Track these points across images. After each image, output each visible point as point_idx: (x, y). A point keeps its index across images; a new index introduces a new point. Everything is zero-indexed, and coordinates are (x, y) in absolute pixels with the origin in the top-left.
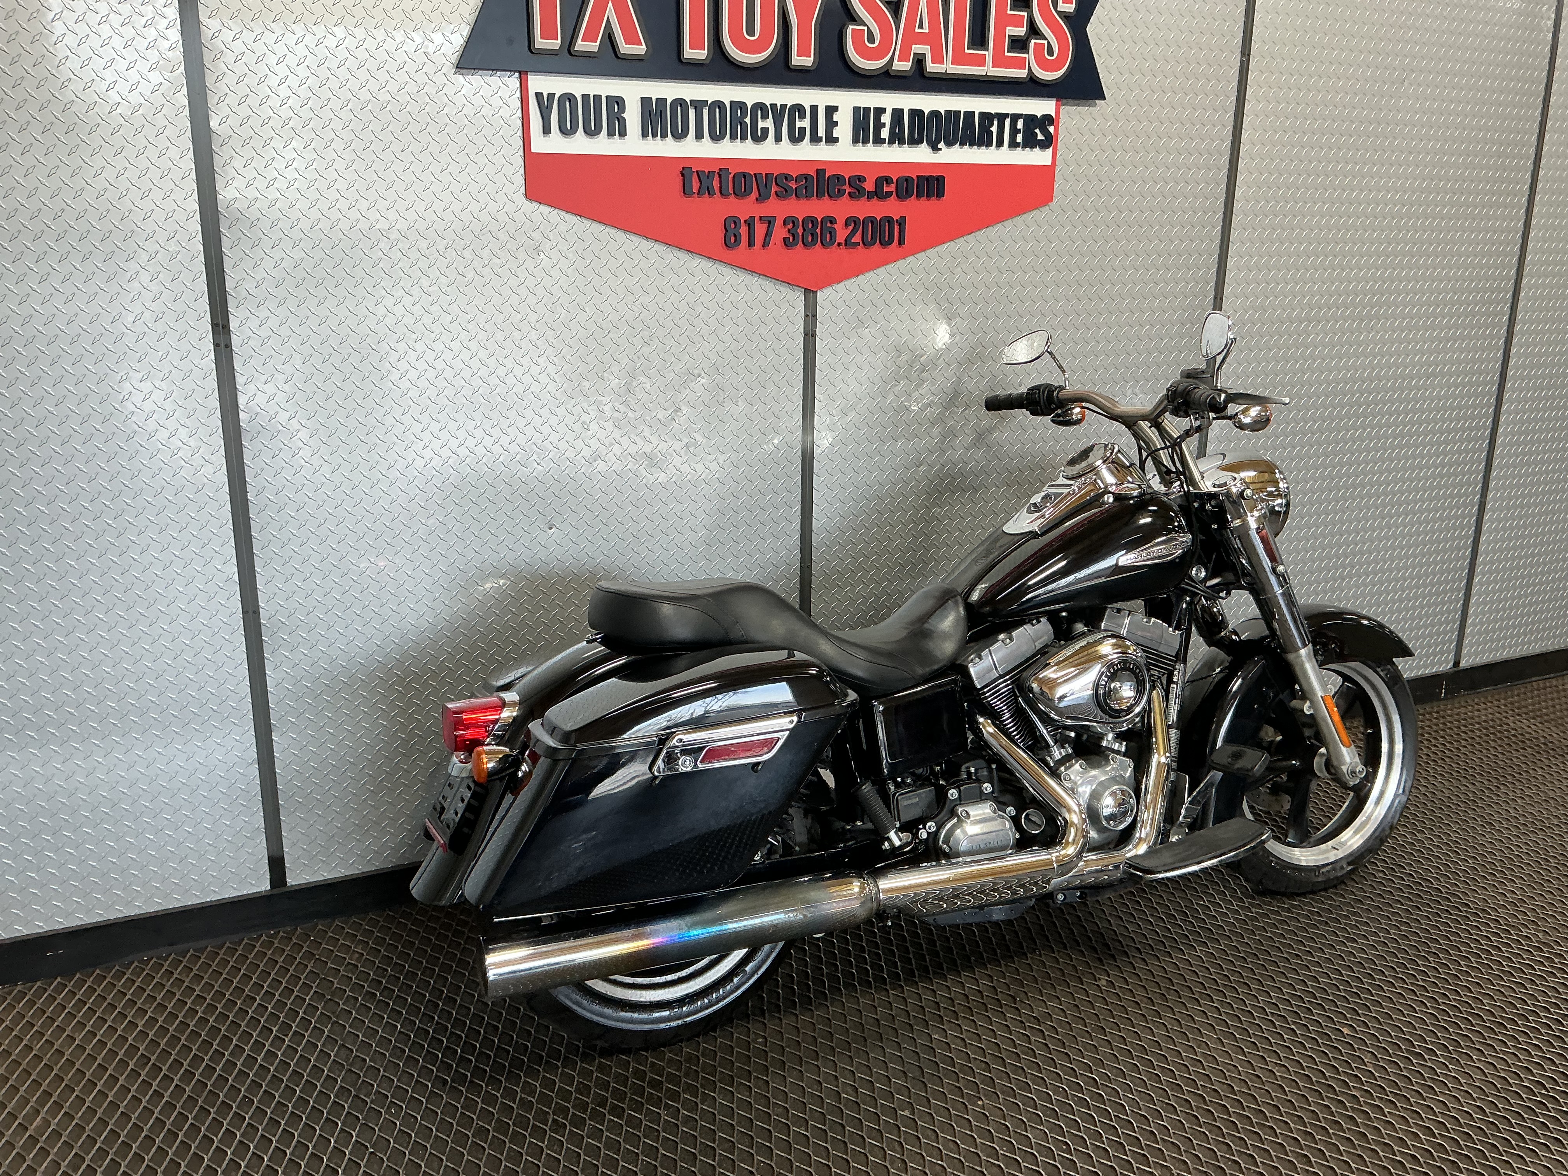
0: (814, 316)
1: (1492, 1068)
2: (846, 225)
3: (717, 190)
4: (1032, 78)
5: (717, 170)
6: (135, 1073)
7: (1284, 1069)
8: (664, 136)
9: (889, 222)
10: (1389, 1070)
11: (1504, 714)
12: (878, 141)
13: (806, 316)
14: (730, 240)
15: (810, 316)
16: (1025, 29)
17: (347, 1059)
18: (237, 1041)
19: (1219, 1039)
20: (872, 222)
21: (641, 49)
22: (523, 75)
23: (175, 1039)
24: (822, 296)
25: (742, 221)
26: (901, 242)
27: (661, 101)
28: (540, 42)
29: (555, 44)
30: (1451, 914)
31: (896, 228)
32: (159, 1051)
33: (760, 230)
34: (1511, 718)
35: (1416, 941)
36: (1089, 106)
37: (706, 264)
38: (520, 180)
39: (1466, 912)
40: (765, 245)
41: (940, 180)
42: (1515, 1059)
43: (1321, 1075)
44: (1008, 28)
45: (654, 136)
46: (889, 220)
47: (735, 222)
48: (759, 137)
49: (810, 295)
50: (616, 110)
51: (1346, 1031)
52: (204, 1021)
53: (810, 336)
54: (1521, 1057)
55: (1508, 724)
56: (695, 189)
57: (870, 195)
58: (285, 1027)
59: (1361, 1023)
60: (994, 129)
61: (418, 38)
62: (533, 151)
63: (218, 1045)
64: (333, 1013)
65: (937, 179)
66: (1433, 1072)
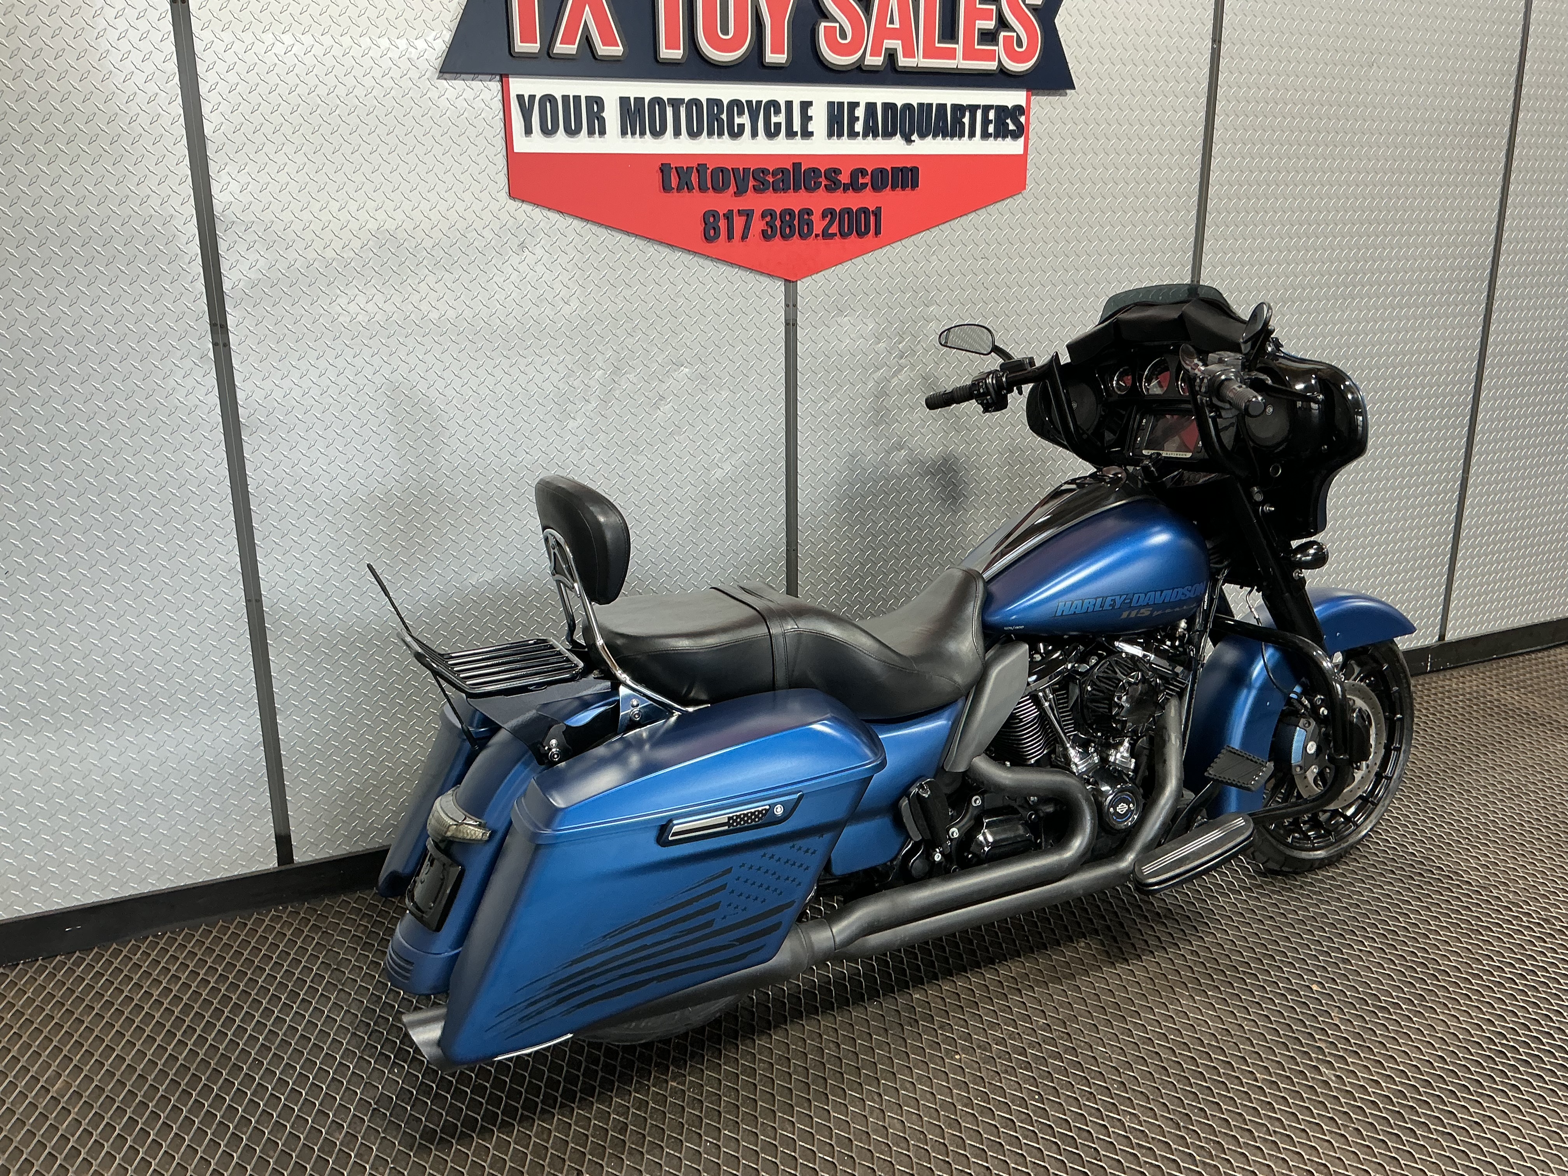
0: (795, 305)
1: (1455, 1020)
2: (824, 216)
3: (696, 185)
4: (1002, 71)
5: (695, 165)
6: (151, 1039)
7: (1252, 1023)
8: (643, 133)
9: (865, 212)
10: (1355, 1023)
11: (1489, 686)
12: (853, 134)
13: (787, 305)
14: (710, 232)
15: (791, 304)
16: (993, 23)
17: (351, 1024)
18: (249, 1008)
19: (1191, 995)
20: (848, 213)
21: (618, 50)
22: (503, 78)
23: (188, 1007)
24: (802, 285)
25: (721, 214)
26: (877, 232)
27: (639, 101)
28: (520, 46)
29: (534, 47)
30: (1424, 877)
31: (872, 218)
32: (173, 1018)
33: (739, 223)
34: (1496, 690)
35: (1388, 903)
36: (1060, 95)
37: (687, 258)
38: (502, 179)
39: (1439, 874)
40: (744, 237)
41: (914, 171)
42: (1478, 1011)
43: (1288, 1028)
44: (977, 22)
45: (633, 133)
46: (865, 211)
47: (714, 216)
48: (736, 133)
49: (790, 283)
50: (596, 110)
51: (1315, 987)
52: (215, 990)
53: (791, 326)
54: (1484, 1010)
55: (1492, 696)
56: (674, 182)
57: (846, 188)
58: (293, 995)
59: (1330, 981)
60: (966, 120)
61: (402, 43)
62: (515, 151)
63: (230, 1012)
64: (339, 981)
65: (911, 170)
66: (1397, 1025)
